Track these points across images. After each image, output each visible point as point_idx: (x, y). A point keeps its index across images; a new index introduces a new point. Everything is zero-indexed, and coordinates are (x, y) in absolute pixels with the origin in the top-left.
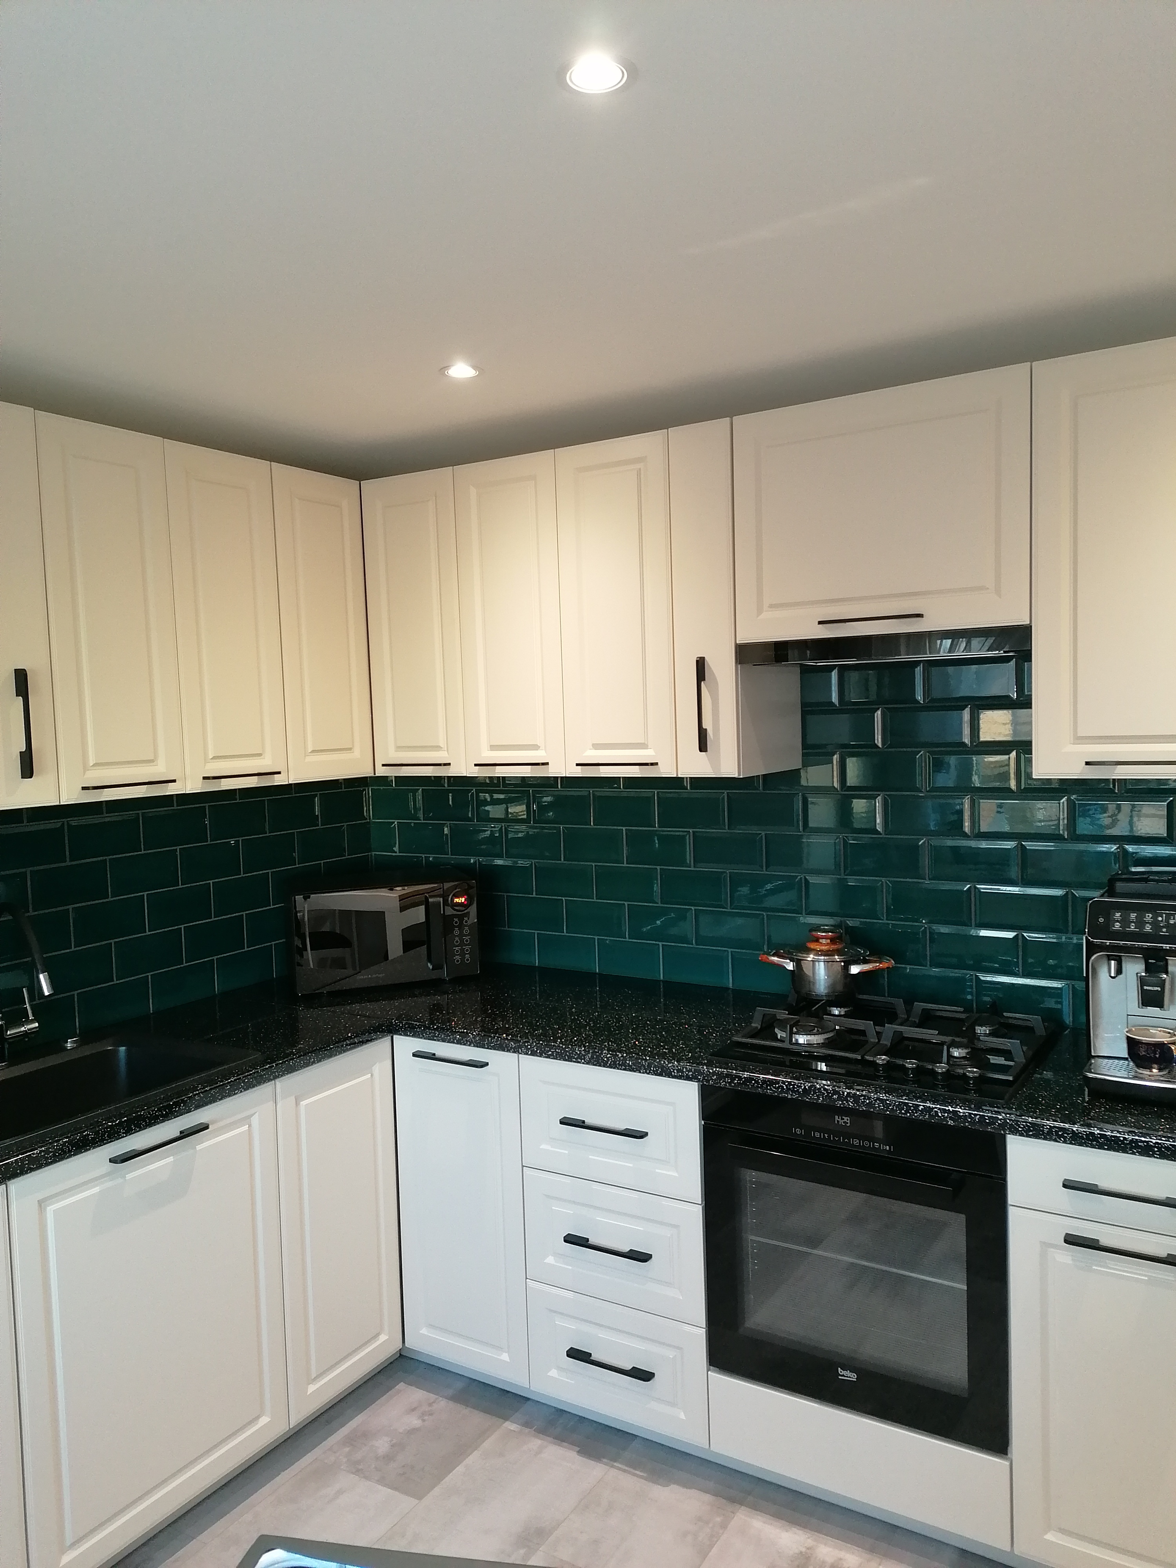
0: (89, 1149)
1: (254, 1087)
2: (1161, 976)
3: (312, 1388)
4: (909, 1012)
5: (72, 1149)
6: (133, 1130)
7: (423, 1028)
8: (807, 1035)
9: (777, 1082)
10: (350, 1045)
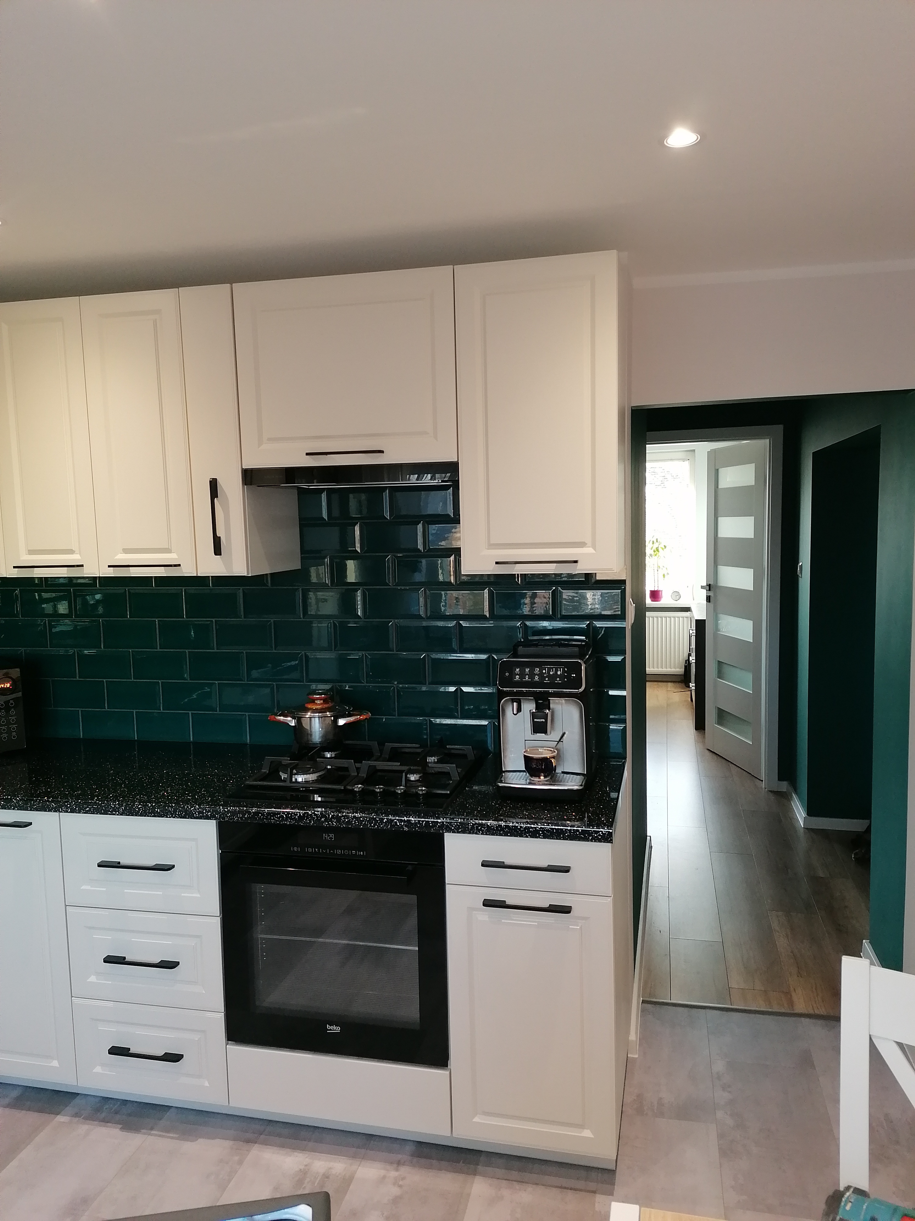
2: (545, 711)
4: (381, 751)
8: (304, 775)
9: (279, 813)
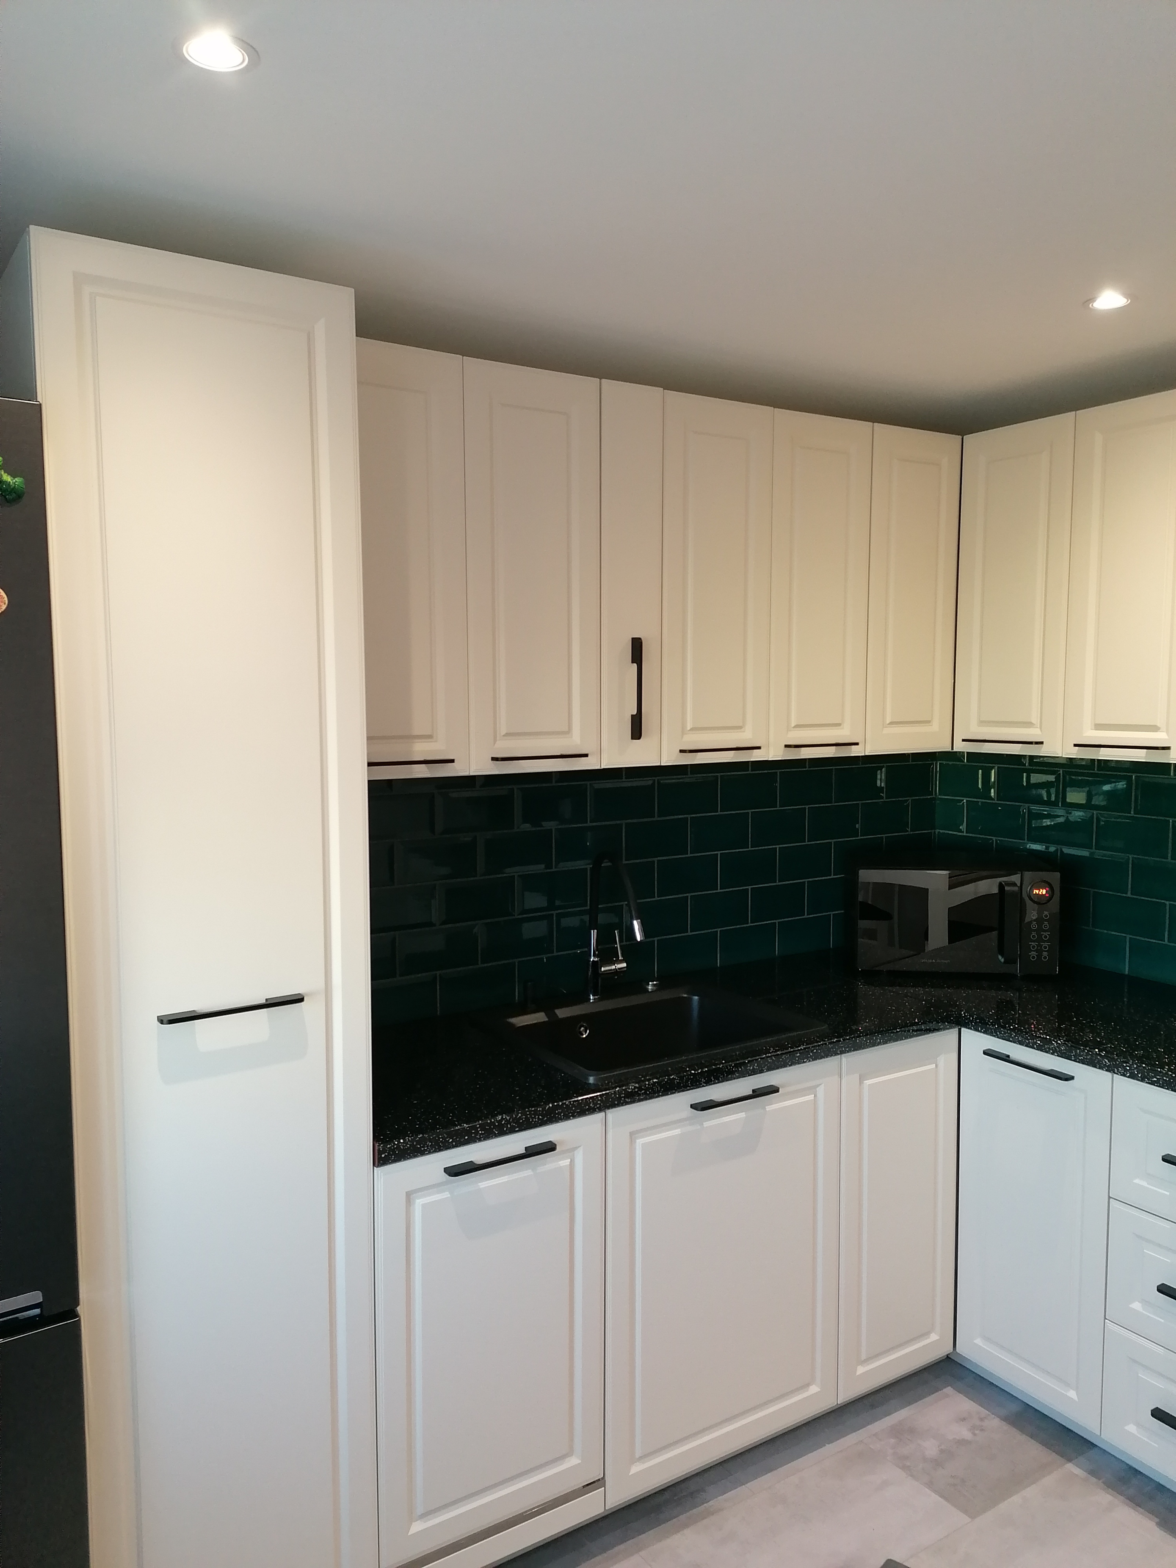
0: (674, 1093)
1: (821, 1058)
3: (861, 1370)
5: (661, 1090)
6: (712, 1081)
7: (996, 1026)
10: (916, 1031)
